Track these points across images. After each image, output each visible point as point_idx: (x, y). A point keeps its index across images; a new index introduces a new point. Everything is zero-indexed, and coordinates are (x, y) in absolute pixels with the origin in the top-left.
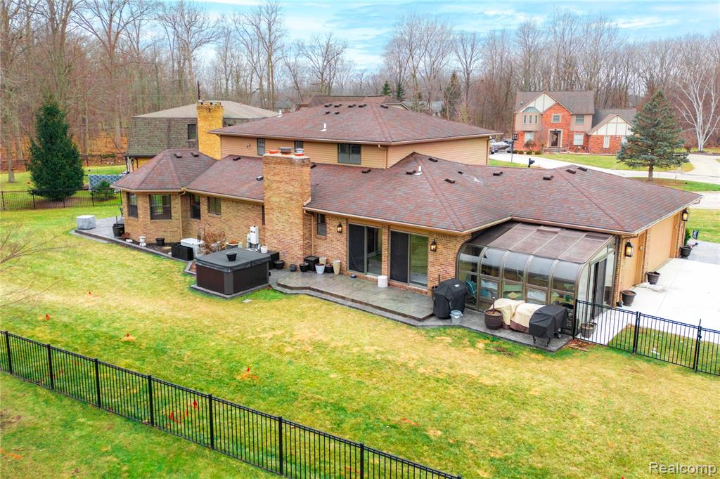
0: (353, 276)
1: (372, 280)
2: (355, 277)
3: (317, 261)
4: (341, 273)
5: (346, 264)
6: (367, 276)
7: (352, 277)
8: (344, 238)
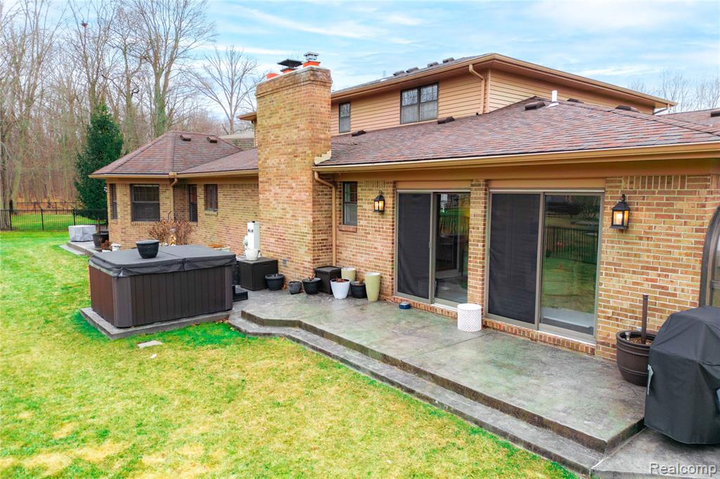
0: (404, 304)
1: (444, 314)
2: (409, 307)
3: (337, 275)
4: (381, 298)
5: (390, 281)
6: (436, 305)
7: (402, 307)
8: (388, 224)
